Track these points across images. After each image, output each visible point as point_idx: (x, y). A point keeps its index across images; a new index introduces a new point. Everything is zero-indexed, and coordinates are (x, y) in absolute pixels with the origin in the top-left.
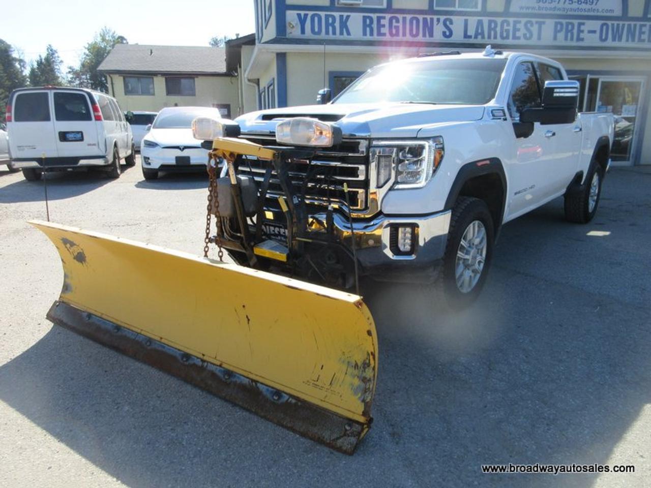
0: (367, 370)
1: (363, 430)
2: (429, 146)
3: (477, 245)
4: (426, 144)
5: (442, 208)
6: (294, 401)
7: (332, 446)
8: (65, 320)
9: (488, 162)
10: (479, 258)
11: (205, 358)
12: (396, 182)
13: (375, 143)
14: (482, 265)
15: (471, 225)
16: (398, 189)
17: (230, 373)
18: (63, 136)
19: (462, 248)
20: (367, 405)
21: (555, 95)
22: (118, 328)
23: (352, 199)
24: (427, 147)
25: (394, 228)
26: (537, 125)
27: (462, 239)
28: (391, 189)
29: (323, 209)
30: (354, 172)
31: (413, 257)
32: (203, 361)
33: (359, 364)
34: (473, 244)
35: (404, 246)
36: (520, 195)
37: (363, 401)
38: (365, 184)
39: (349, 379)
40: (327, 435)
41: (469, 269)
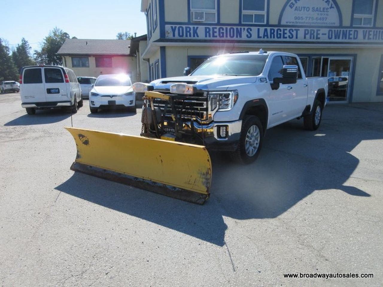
0: (208, 176)
1: (206, 197)
2: (232, 94)
3: (255, 136)
4: (231, 93)
5: (238, 119)
6: (181, 190)
7: (196, 203)
8: (79, 169)
9: (258, 100)
10: (256, 142)
11: (144, 178)
12: (219, 109)
13: (210, 93)
14: (258, 145)
15: (252, 127)
16: (220, 111)
17: (155, 183)
18: (49, 91)
19: (248, 137)
20: (208, 188)
21: (288, 71)
22: (105, 170)
23: (202, 116)
24: (231, 94)
25: (219, 127)
26: (281, 84)
27: (248, 133)
28: (217, 111)
29: (189, 120)
30: (202, 105)
31: (227, 139)
32: (143, 179)
33: (205, 174)
34: (253, 135)
35: (223, 134)
36: (275, 115)
37: (207, 187)
38: (206, 110)
39: (201, 180)
40: (193, 200)
41: (252, 146)
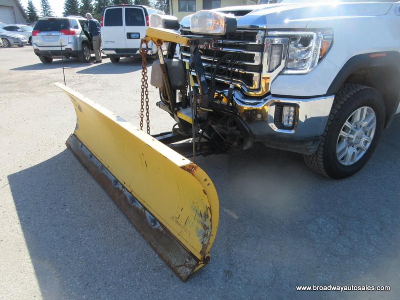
1: (198, 265)
2: (318, 38)
3: (364, 128)
4: (314, 34)
5: (325, 92)
6: (162, 229)
7: (174, 270)
10: (365, 138)
11: (125, 185)
12: (285, 68)
13: (270, 33)
14: (368, 144)
15: (359, 110)
16: (286, 74)
17: (134, 199)
18: (129, 36)
19: (345, 129)
20: (204, 247)
23: (249, 80)
24: (315, 38)
25: (280, 107)
27: (347, 121)
28: (280, 74)
30: (251, 58)
31: (293, 132)
32: (123, 187)
33: (203, 214)
34: (361, 126)
35: (288, 122)
37: (202, 243)
38: (259, 69)
39: (196, 223)
40: (174, 261)
41: (353, 147)
